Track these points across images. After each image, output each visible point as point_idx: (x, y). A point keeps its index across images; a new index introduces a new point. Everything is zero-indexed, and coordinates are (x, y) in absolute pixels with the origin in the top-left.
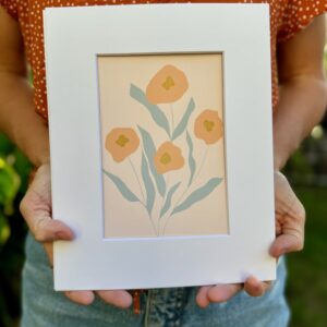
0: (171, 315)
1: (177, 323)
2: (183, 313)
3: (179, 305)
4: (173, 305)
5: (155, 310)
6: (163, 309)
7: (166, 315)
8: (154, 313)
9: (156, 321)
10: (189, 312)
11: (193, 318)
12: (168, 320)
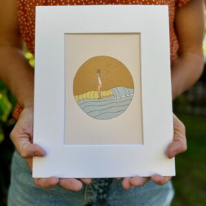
0: (101, 191)
1: (105, 196)
2: (109, 189)
3: (106, 184)
4: (103, 184)
5: (91, 187)
6: (96, 187)
7: (98, 190)
8: (90, 189)
9: (92, 194)
10: (112, 189)
11: (114, 193)
12: (99, 194)
